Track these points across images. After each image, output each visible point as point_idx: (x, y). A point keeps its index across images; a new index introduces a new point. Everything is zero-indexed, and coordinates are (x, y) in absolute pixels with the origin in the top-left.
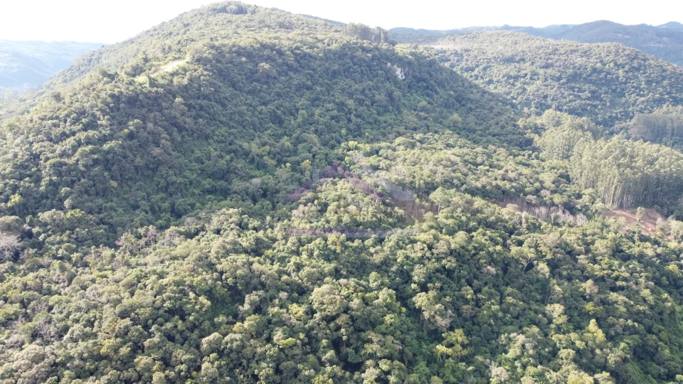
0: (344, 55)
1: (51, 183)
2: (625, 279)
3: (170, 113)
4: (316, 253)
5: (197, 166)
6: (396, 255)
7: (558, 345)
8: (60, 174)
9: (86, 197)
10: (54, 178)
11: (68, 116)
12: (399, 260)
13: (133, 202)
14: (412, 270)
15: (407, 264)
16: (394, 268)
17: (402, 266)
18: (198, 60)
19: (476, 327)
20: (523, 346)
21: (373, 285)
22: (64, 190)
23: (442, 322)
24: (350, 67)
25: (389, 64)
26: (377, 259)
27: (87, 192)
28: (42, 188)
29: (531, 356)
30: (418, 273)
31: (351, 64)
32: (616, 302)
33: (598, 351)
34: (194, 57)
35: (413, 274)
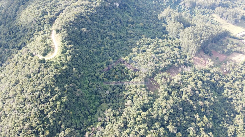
0: (102, 7)
1: (54, 121)
2: (207, 96)
3: (74, 76)
4: (141, 122)
5: (87, 91)
6: (158, 113)
7: (199, 127)
8: (55, 117)
9: (66, 121)
10: (54, 119)
11: (42, 90)
12: (160, 115)
13: (78, 116)
14: (164, 117)
15: (163, 116)
16: (160, 118)
17: (161, 116)
18: (65, 39)
19: (181, 128)
20: (193, 131)
21: (157, 127)
22: (60, 122)
23: (175, 132)
24: (105, 12)
25: (115, 3)
26: (155, 116)
27: (65, 119)
28: (52, 124)
29: (195, 133)
30: (166, 118)
31: (105, 11)
32: (207, 104)
33: (207, 125)
34: (63, 38)
35: (164, 118)
